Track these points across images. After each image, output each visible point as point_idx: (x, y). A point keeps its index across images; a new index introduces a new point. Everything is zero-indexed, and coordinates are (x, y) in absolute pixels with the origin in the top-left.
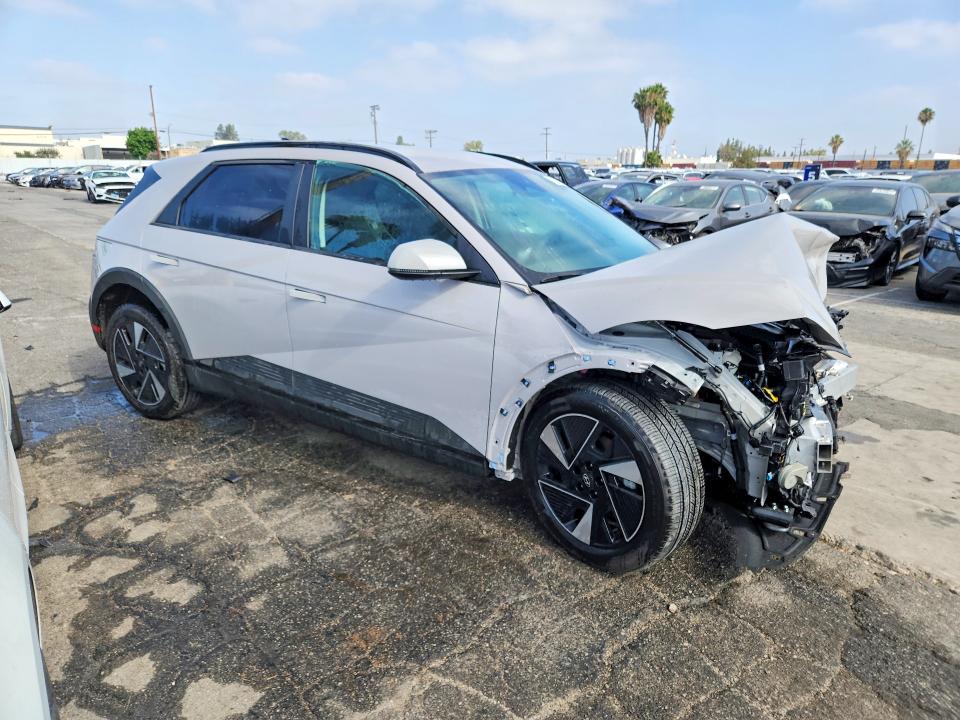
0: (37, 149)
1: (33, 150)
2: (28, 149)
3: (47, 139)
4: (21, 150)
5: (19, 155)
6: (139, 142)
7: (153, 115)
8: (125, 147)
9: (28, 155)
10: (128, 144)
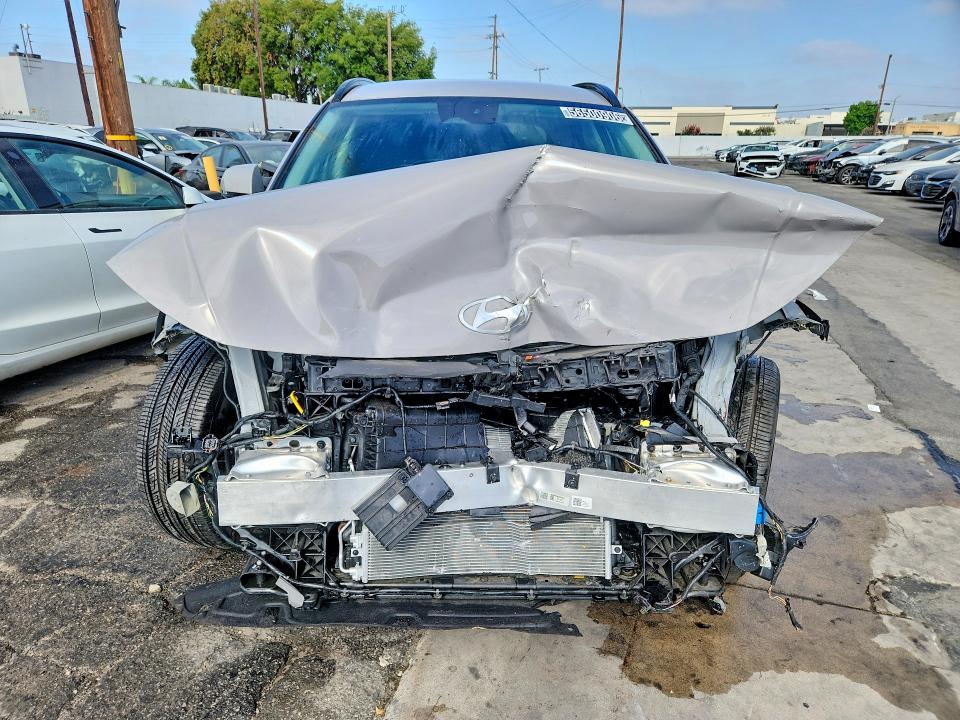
0: (758, 127)
1: (753, 129)
2: (748, 127)
3: (767, 117)
4: (743, 129)
5: (740, 133)
6: (858, 117)
7: (883, 87)
8: (842, 123)
9: (748, 133)
10: (846, 119)
